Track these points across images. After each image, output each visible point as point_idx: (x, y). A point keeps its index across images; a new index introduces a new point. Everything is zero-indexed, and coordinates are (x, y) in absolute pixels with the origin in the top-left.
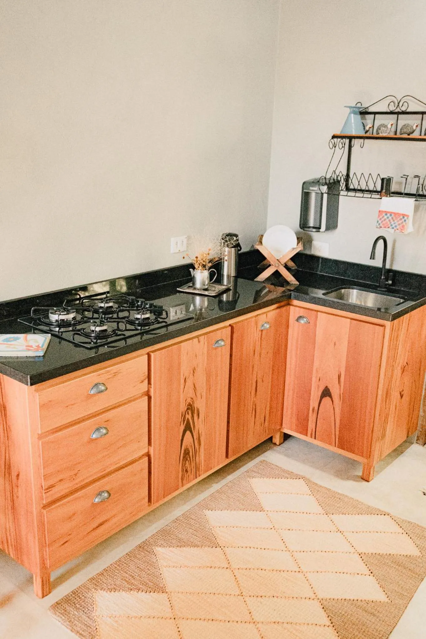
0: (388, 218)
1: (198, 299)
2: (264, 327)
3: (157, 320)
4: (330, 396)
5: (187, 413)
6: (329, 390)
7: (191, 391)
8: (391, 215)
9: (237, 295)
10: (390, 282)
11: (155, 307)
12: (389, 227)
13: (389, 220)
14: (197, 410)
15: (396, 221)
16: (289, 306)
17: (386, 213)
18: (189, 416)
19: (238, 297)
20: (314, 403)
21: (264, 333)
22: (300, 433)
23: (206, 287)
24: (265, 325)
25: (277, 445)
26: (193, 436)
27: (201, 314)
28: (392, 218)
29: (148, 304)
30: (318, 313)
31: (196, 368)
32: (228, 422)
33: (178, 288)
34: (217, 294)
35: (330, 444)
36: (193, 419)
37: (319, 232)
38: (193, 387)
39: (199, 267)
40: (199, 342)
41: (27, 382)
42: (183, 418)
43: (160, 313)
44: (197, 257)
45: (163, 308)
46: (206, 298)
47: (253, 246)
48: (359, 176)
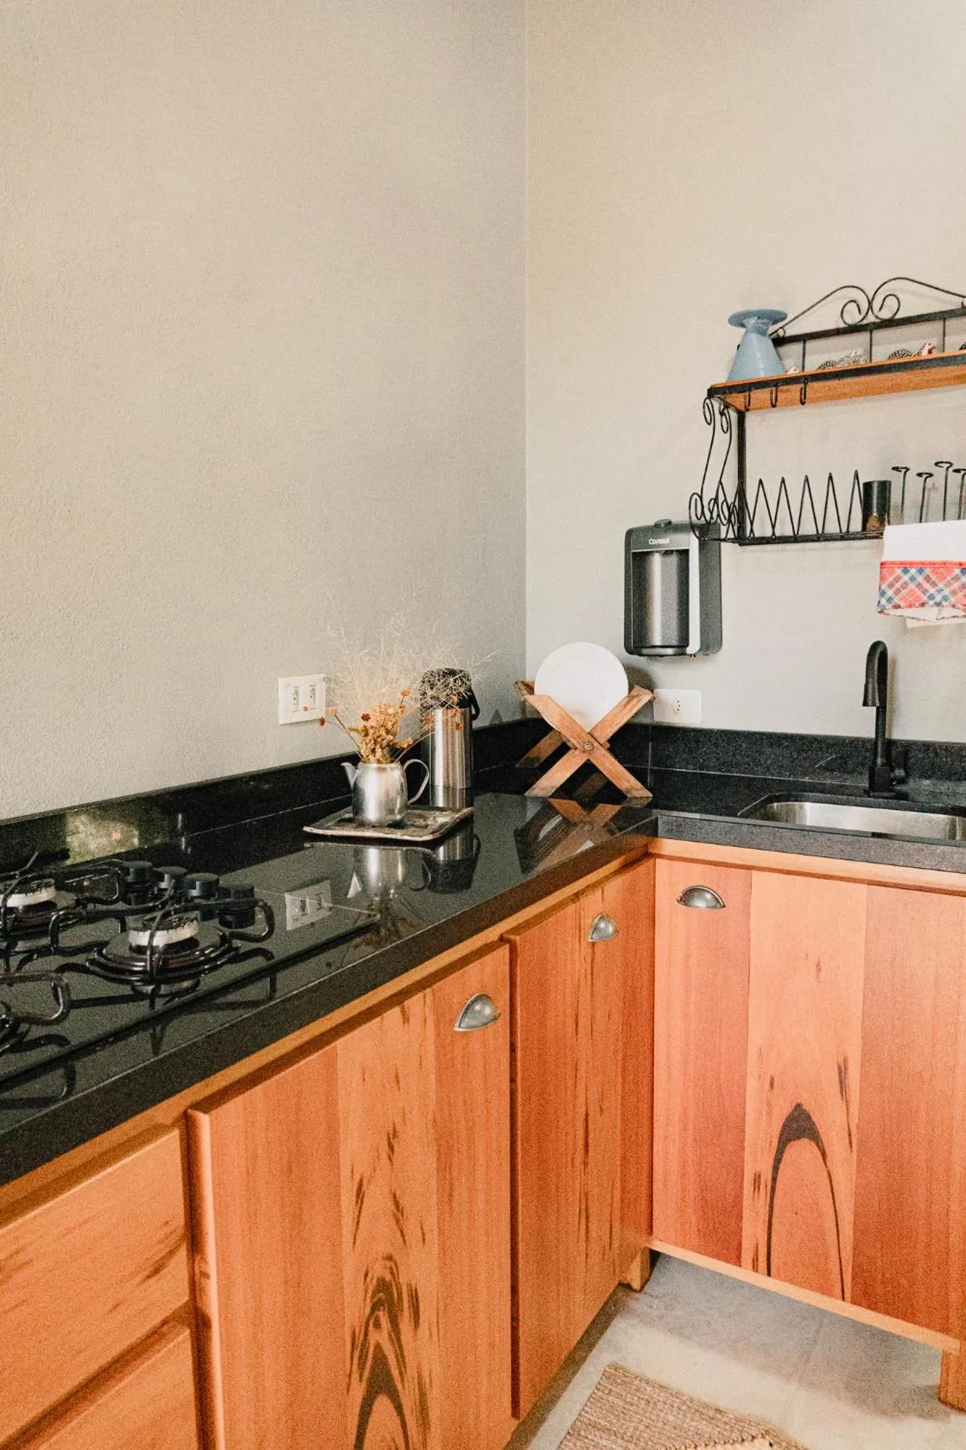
0: (913, 579)
1: (373, 856)
2: (600, 929)
3: (230, 949)
4: (814, 1135)
5: (371, 1328)
6: (809, 1117)
7: (385, 1228)
8: (920, 571)
9: (475, 842)
10: (900, 773)
11: (226, 892)
12: (923, 605)
13: (919, 586)
14: (411, 1296)
15: (941, 586)
16: (652, 861)
17: (905, 566)
18: (381, 1337)
19: (478, 849)
20: (757, 1160)
21: (599, 949)
22: (717, 1256)
23: (398, 817)
24: (602, 925)
25: (635, 1291)
26: (399, 1409)
27: (385, 907)
28: (929, 578)
29: (198, 883)
30: (754, 872)
31: (398, 1128)
32: (514, 1290)
33: (308, 826)
34: (437, 835)
35: (825, 1291)
36: (399, 1340)
37: (684, 654)
38: (393, 1208)
39: (373, 751)
40: (406, 1018)
42: (357, 1354)
43: (246, 917)
44: (366, 718)
45: (257, 897)
46: (399, 852)
47: (497, 714)
48: (772, 489)
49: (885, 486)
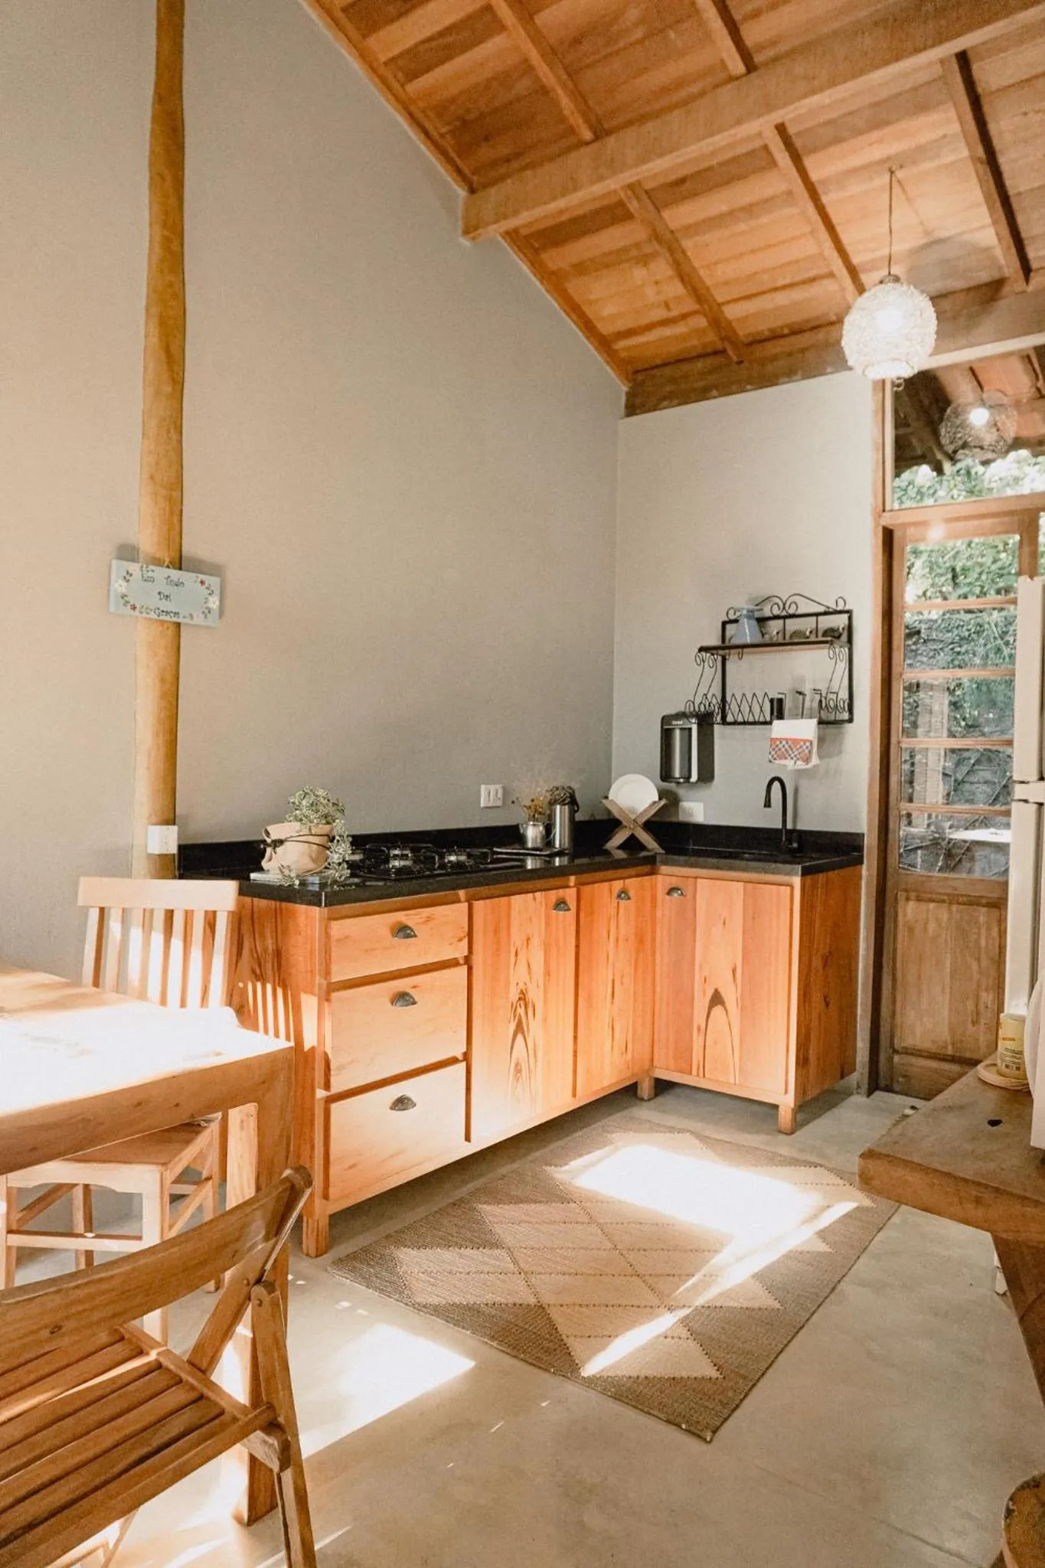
0: (783, 747)
4: (722, 1003)
5: (518, 1006)
6: (720, 994)
8: (787, 743)
10: (795, 845)
12: (786, 759)
13: (786, 751)
14: (532, 1003)
15: (794, 751)
16: (656, 875)
17: (781, 740)
18: (521, 1012)
20: (699, 1018)
22: (682, 1071)
23: (538, 848)
25: (645, 1100)
26: (526, 1043)
28: (790, 747)
30: (699, 880)
31: (530, 937)
32: (575, 1037)
36: (527, 1017)
37: (689, 782)
38: (527, 967)
39: (534, 815)
40: (534, 899)
41: (321, 903)
42: (512, 1012)
47: (593, 815)
48: (739, 697)
49: (780, 701)
